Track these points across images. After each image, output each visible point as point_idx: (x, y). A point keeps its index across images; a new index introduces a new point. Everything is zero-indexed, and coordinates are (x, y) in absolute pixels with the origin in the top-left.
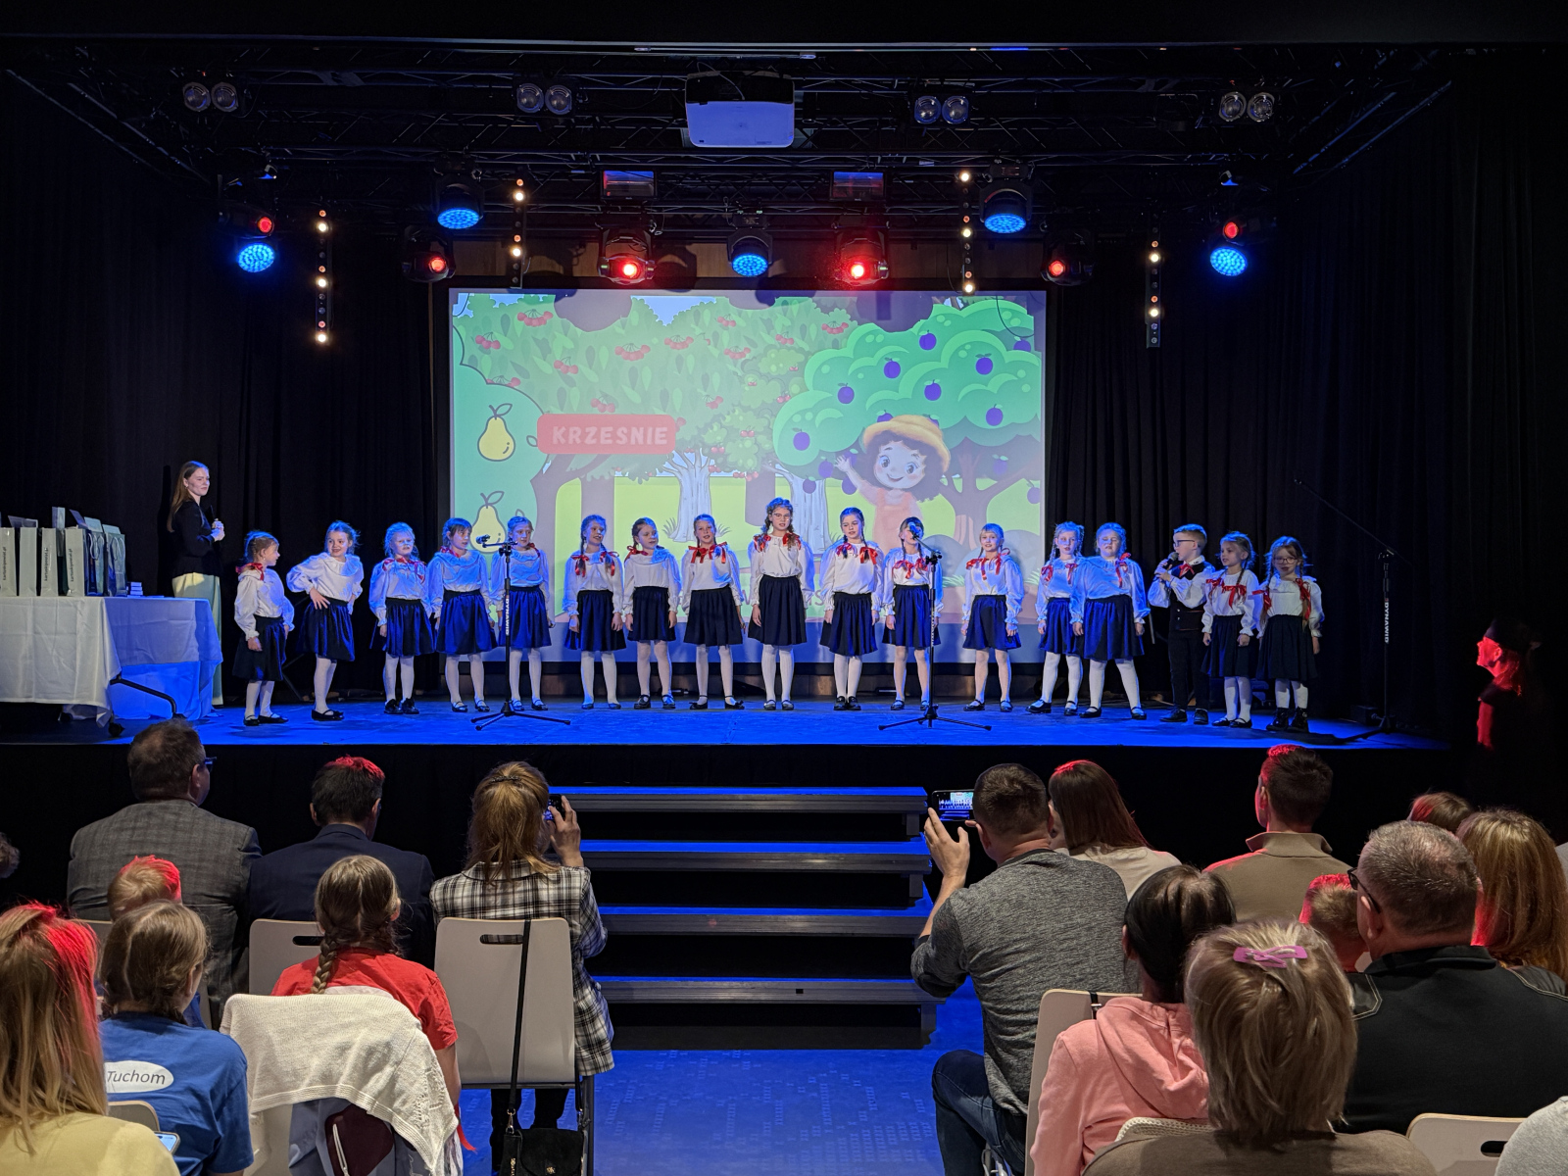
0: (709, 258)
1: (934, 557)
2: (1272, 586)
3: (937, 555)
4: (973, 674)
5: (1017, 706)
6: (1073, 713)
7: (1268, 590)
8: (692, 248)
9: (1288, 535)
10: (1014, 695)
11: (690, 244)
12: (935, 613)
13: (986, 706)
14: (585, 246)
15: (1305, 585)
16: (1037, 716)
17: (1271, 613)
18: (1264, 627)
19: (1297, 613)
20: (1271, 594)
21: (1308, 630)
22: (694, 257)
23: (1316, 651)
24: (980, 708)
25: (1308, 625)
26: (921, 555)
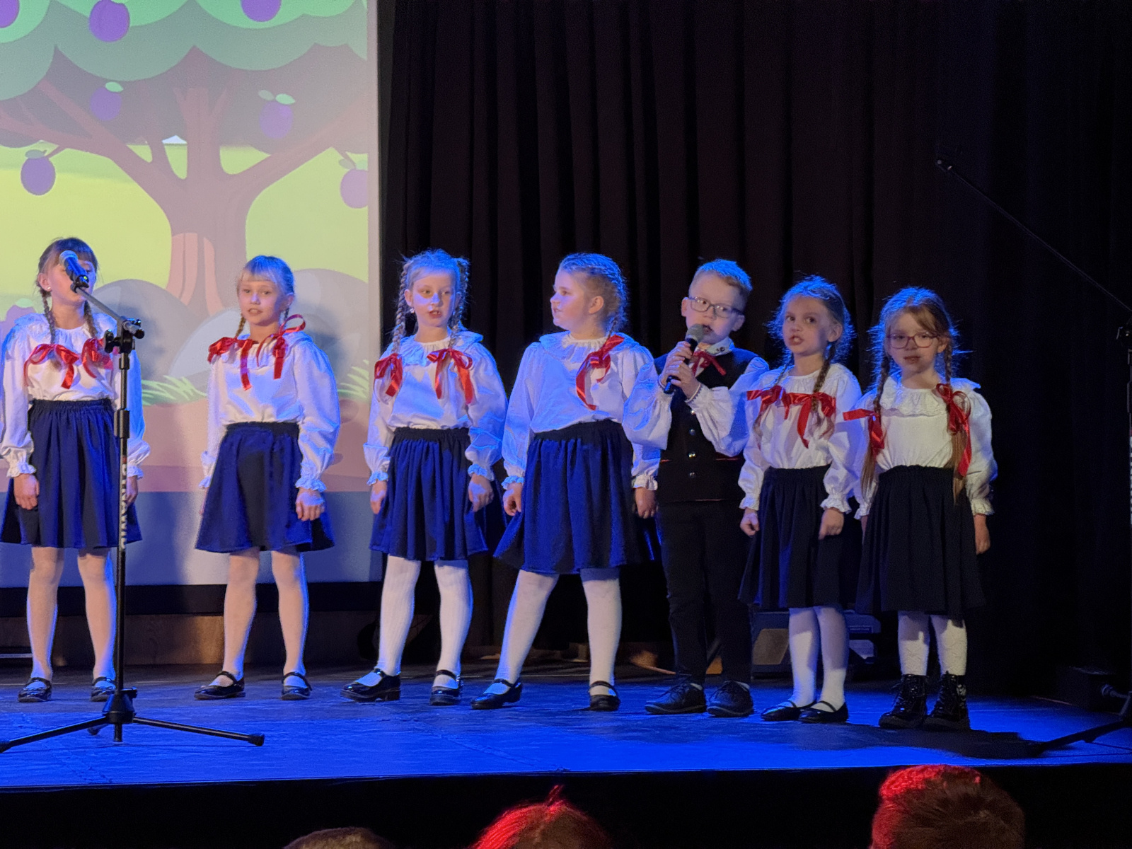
1: (126, 333)
2: (886, 402)
3: (132, 329)
4: (219, 611)
5: (323, 684)
6: (451, 697)
7: (878, 407)
9: (920, 283)
10: (314, 659)
12: (129, 468)
13: (246, 687)
15: (957, 399)
16: (368, 707)
17: (886, 460)
18: (870, 494)
19: (939, 463)
20: (884, 419)
21: (964, 499)
23: (982, 544)
24: (234, 691)
25: (964, 489)
26: (93, 330)
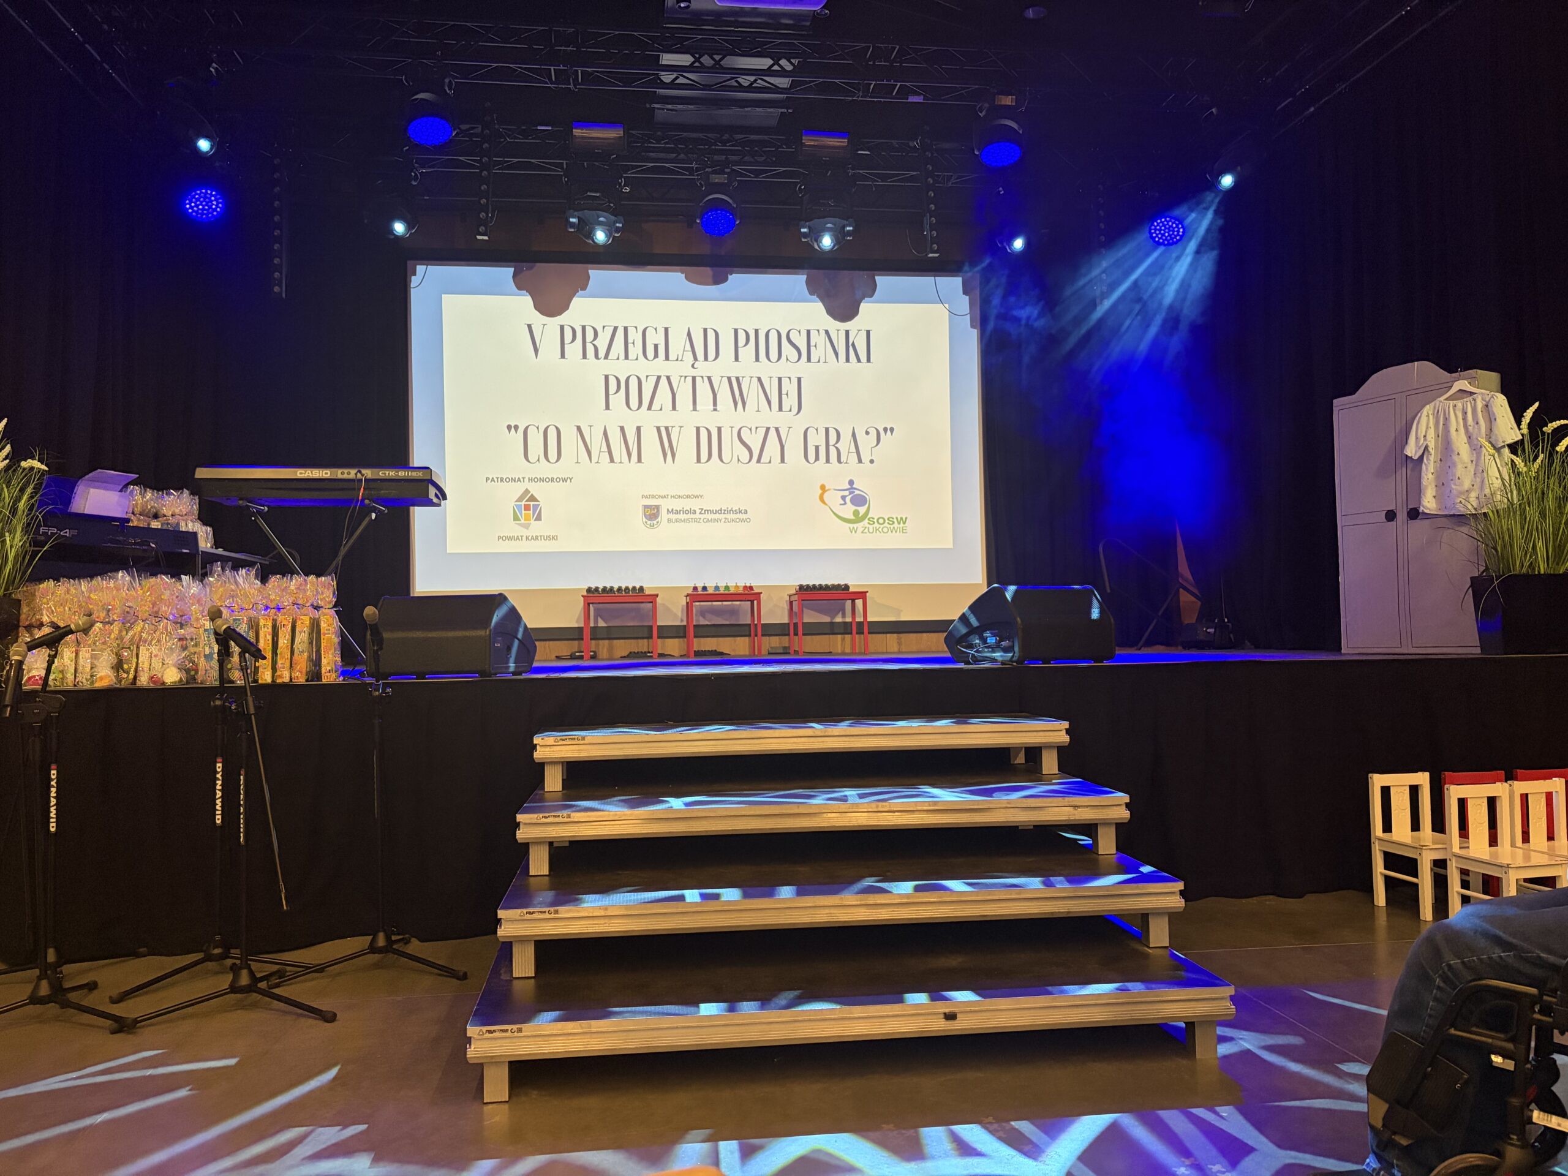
14: (543, 223)
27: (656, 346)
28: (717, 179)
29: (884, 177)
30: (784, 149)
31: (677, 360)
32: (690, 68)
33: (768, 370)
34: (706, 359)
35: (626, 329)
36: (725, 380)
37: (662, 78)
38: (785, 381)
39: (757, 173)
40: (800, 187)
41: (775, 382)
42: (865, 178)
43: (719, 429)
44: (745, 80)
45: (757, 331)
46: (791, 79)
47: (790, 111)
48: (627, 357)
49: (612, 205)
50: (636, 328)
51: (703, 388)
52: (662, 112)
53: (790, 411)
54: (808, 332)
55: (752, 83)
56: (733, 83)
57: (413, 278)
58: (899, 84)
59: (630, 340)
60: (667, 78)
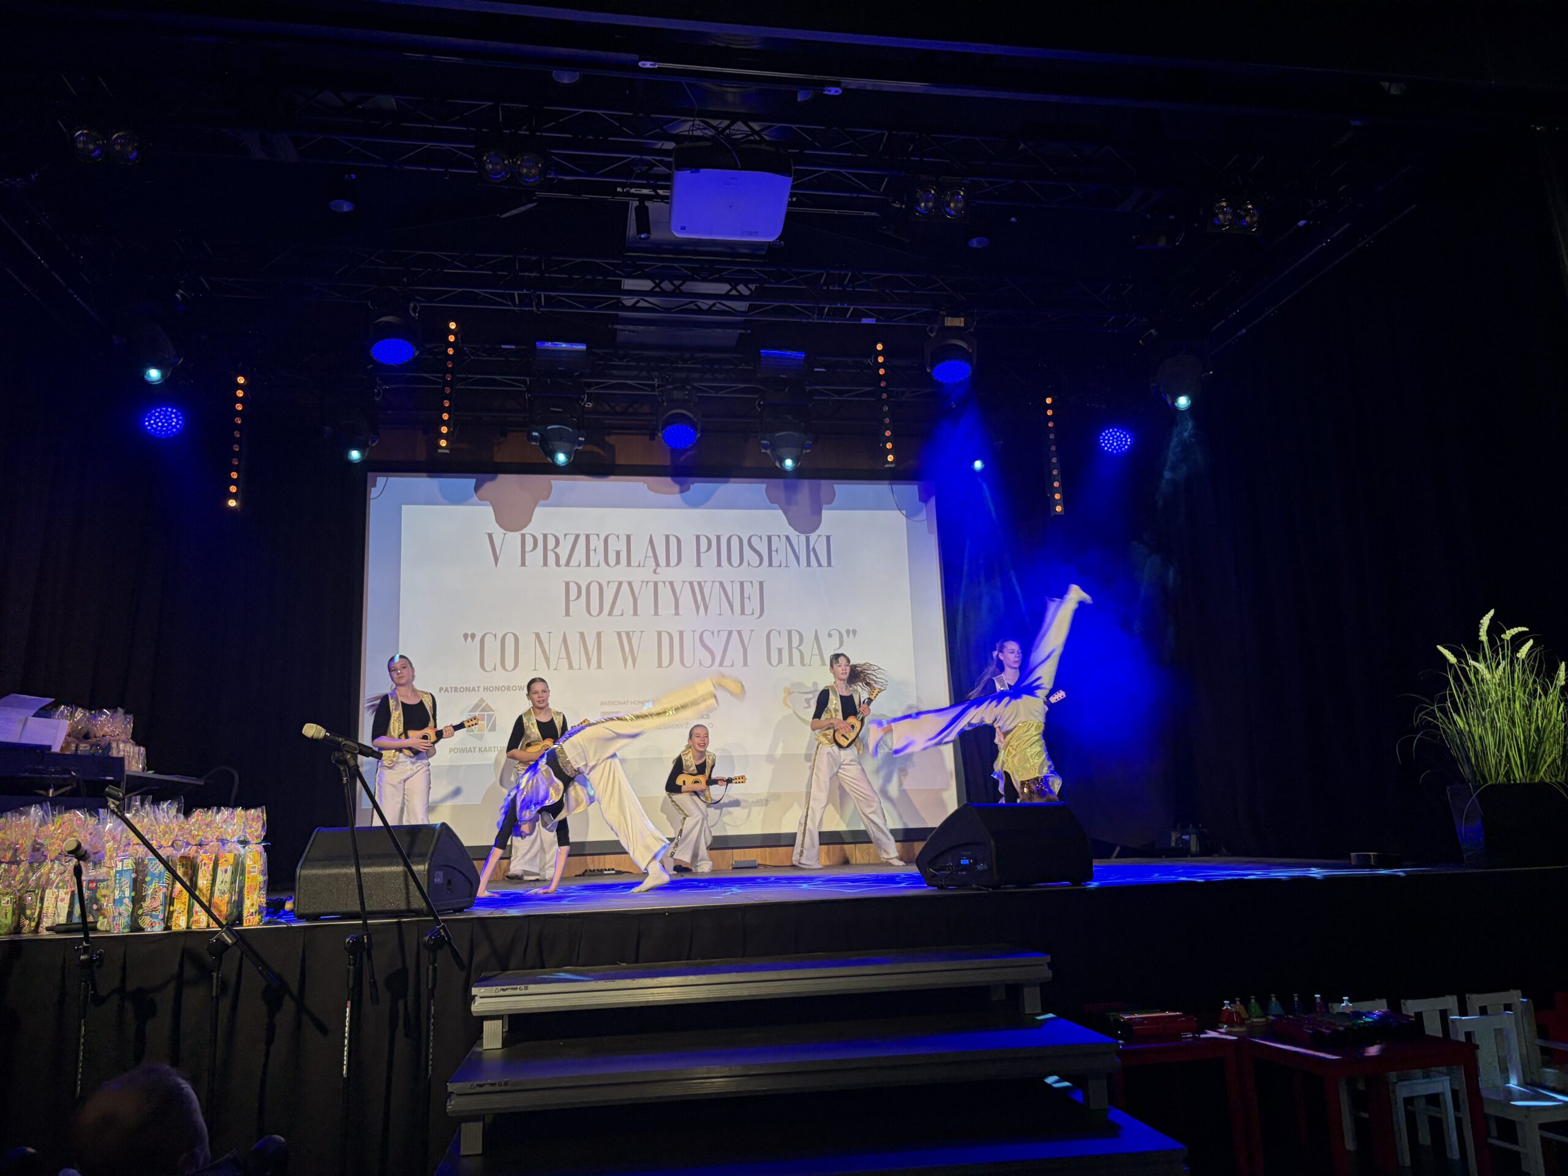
0: (628, 448)
8: (611, 439)
11: (609, 435)
14: (506, 436)
22: (612, 447)
27: (618, 553)
28: (677, 395)
29: (840, 393)
30: (743, 367)
31: (639, 566)
32: (651, 293)
33: (730, 574)
34: (668, 564)
35: (588, 537)
36: (687, 585)
37: (624, 302)
38: (747, 585)
39: (717, 389)
40: (759, 403)
41: (737, 587)
42: (821, 393)
43: (681, 633)
44: (705, 304)
45: (718, 538)
46: (748, 303)
47: (748, 332)
48: (588, 564)
49: (575, 419)
50: (598, 535)
51: (665, 593)
52: (624, 332)
53: (753, 614)
54: (769, 538)
55: (711, 306)
56: (692, 306)
57: (373, 489)
58: (852, 308)
59: (592, 547)
60: (629, 301)
